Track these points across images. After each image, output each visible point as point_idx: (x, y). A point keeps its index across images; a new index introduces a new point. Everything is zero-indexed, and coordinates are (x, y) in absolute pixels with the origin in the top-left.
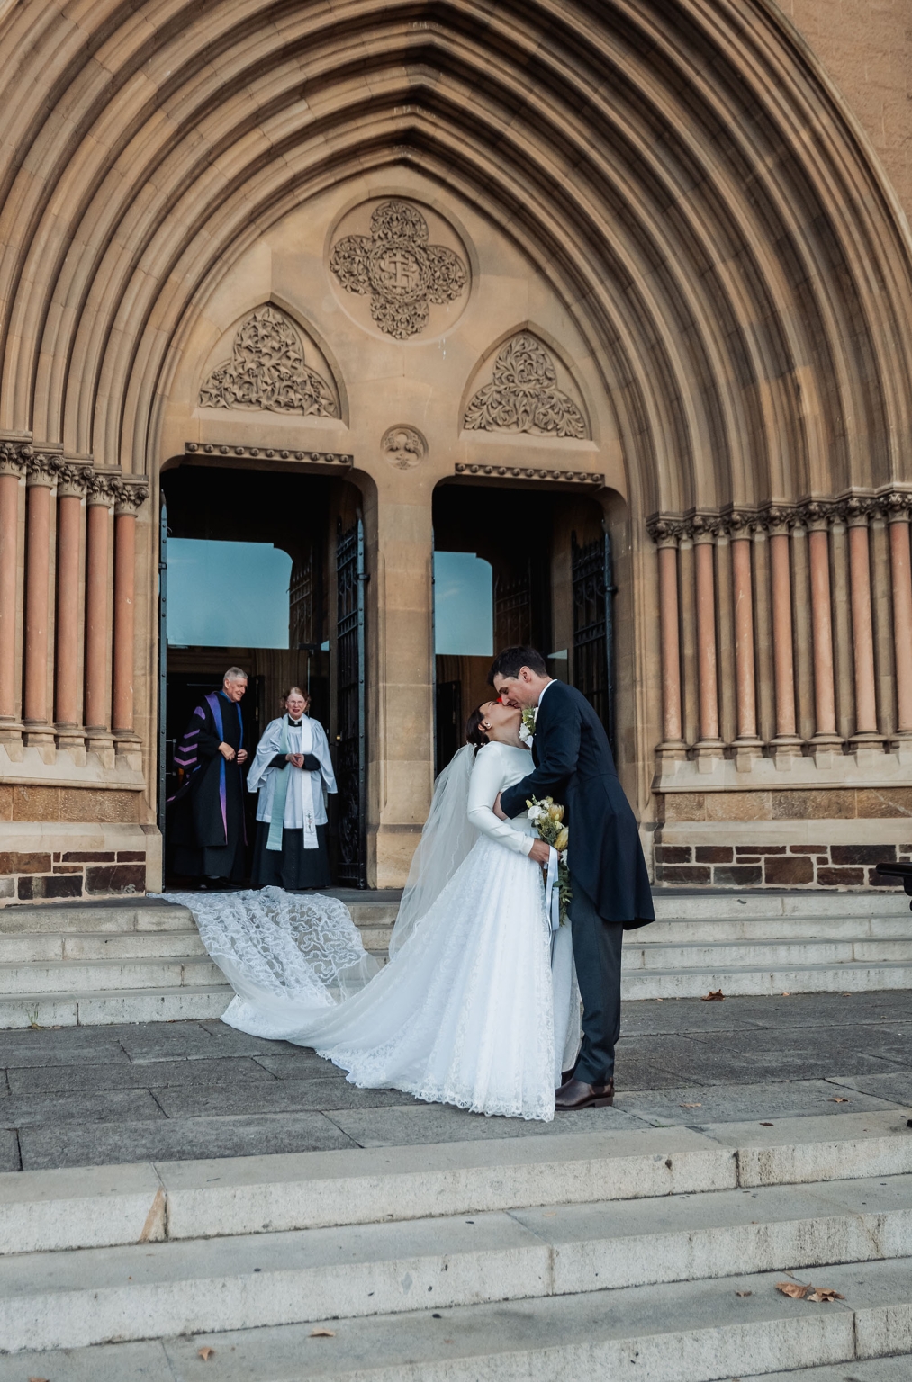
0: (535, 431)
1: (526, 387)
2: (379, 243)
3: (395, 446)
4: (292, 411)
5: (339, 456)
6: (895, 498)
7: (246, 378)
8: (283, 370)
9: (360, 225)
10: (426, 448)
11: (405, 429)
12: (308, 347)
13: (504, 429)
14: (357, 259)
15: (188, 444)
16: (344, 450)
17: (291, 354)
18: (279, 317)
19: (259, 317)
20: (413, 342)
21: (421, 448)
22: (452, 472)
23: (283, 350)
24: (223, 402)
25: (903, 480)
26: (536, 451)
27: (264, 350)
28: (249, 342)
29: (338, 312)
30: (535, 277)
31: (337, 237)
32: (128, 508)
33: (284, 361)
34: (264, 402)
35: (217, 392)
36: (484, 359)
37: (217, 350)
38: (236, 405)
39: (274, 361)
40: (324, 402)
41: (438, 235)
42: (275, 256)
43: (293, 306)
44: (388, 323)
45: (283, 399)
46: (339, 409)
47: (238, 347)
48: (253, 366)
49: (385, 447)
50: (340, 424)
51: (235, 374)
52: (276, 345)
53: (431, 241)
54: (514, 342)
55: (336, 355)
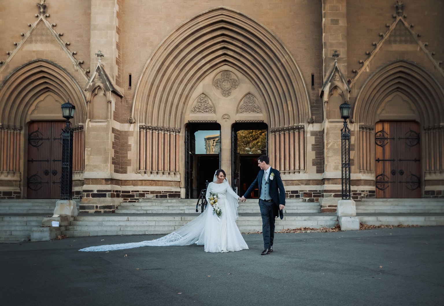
0: (252, 112)
1: (250, 104)
2: (223, 79)
3: (225, 118)
4: (207, 113)
5: (214, 121)
6: (300, 127)
7: (199, 107)
8: (205, 105)
9: (219, 77)
10: (230, 118)
11: (226, 115)
12: (210, 101)
13: (246, 113)
14: (219, 83)
15: (188, 121)
16: (215, 120)
17: (207, 102)
18: (205, 96)
19: (201, 96)
20: (229, 98)
21: (229, 118)
22: (234, 122)
23: (205, 102)
24: (195, 112)
25: (301, 123)
26: (250, 117)
27: (202, 102)
28: (200, 101)
29: (214, 94)
30: (251, 83)
31: (215, 79)
32: (177, 133)
33: (206, 104)
34: (202, 112)
35: (194, 111)
36: (241, 100)
37: (194, 103)
38: (197, 113)
39: (204, 104)
40: (212, 110)
41: (233, 77)
42: (203, 85)
43: (206, 94)
44: (224, 95)
45: (205, 111)
46: (215, 112)
47: (198, 102)
48: (200, 105)
49: (223, 118)
50: (215, 115)
51: (197, 107)
52: (204, 101)
53: (232, 78)
54: (247, 96)
55: (214, 102)
